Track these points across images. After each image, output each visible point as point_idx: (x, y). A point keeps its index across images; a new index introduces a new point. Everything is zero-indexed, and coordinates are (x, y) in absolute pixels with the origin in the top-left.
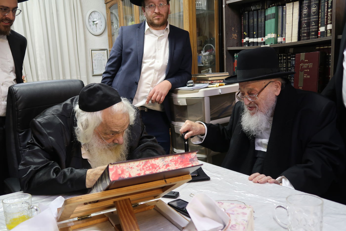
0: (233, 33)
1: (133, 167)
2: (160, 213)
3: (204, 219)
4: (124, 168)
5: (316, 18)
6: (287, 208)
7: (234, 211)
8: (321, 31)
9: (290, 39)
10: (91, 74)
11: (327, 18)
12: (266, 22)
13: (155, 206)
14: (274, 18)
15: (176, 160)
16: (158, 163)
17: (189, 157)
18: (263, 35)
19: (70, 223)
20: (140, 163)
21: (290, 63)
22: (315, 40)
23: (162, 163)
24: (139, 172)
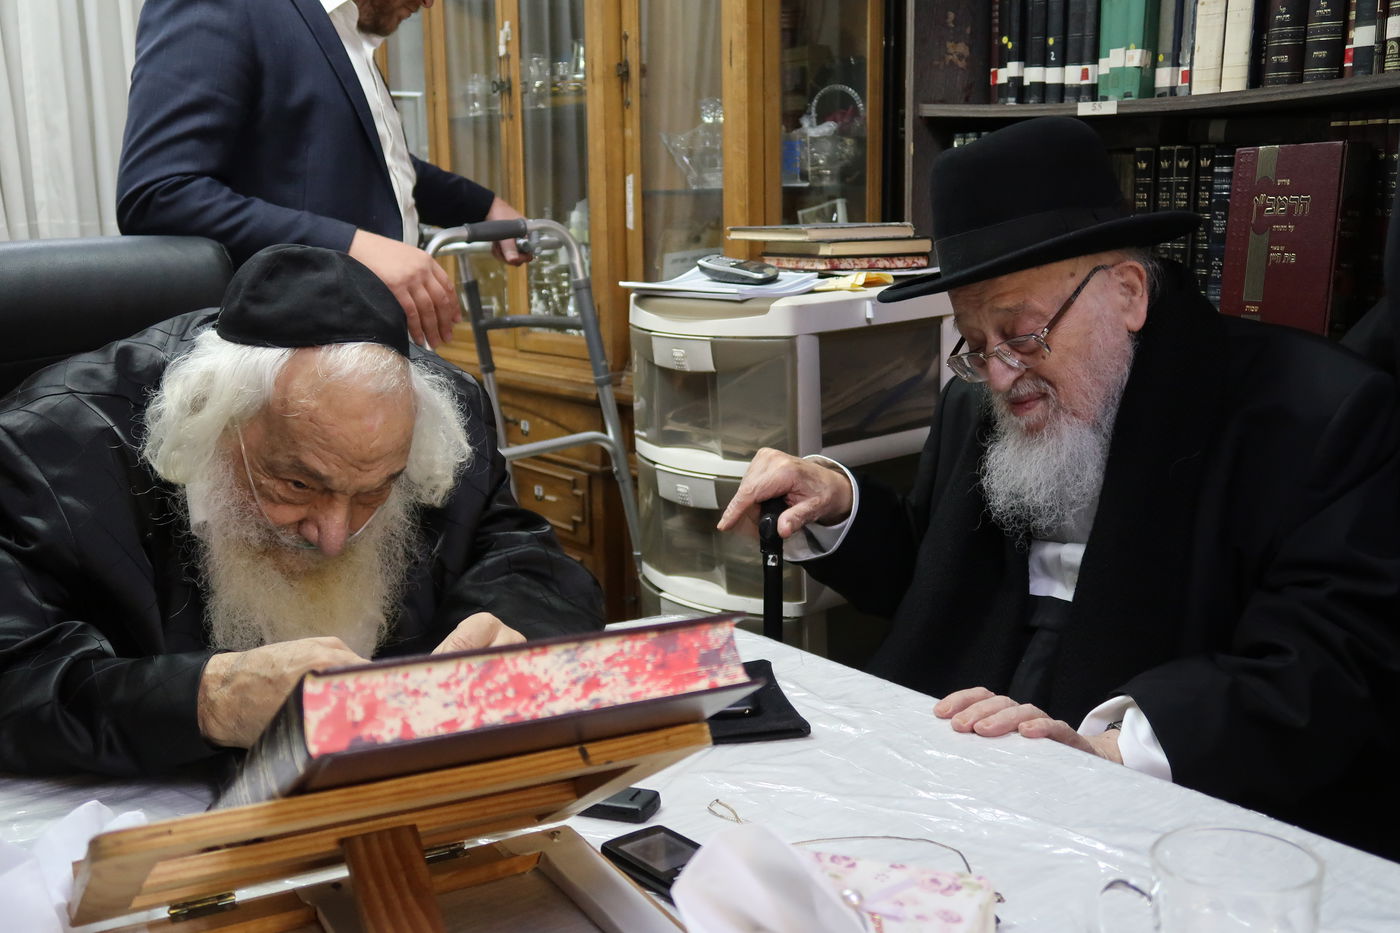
0: (951, 37)
1: (424, 689)
2: (563, 893)
4: (380, 694)
6: (1153, 892)
7: (901, 904)
8: (1356, 45)
9: (1212, 79)
13: (542, 858)
15: (635, 658)
16: (546, 672)
17: (696, 645)
18: (1087, 52)
20: (458, 670)
21: (1211, 190)
22: (1328, 88)
23: (567, 673)
24: (452, 713)
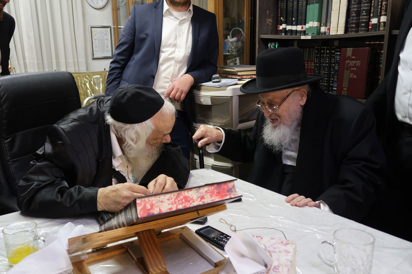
0: (268, 17)
1: (164, 200)
2: (188, 244)
3: (244, 259)
4: (154, 202)
5: (368, 6)
6: (334, 244)
7: (275, 248)
8: (372, 23)
9: (335, 30)
10: (90, 57)
11: (381, 8)
12: (308, 6)
13: (181, 234)
14: (318, 3)
15: (212, 191)
16: (192, 195)
17: (226, 187)
18: (303, 22)
19: (84, 255)
20: (171, 196)
21: (334, 58)
22: (365, 34)
23: (197, 195)
24: (170, 206)
